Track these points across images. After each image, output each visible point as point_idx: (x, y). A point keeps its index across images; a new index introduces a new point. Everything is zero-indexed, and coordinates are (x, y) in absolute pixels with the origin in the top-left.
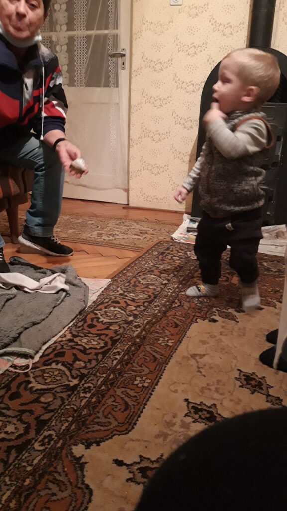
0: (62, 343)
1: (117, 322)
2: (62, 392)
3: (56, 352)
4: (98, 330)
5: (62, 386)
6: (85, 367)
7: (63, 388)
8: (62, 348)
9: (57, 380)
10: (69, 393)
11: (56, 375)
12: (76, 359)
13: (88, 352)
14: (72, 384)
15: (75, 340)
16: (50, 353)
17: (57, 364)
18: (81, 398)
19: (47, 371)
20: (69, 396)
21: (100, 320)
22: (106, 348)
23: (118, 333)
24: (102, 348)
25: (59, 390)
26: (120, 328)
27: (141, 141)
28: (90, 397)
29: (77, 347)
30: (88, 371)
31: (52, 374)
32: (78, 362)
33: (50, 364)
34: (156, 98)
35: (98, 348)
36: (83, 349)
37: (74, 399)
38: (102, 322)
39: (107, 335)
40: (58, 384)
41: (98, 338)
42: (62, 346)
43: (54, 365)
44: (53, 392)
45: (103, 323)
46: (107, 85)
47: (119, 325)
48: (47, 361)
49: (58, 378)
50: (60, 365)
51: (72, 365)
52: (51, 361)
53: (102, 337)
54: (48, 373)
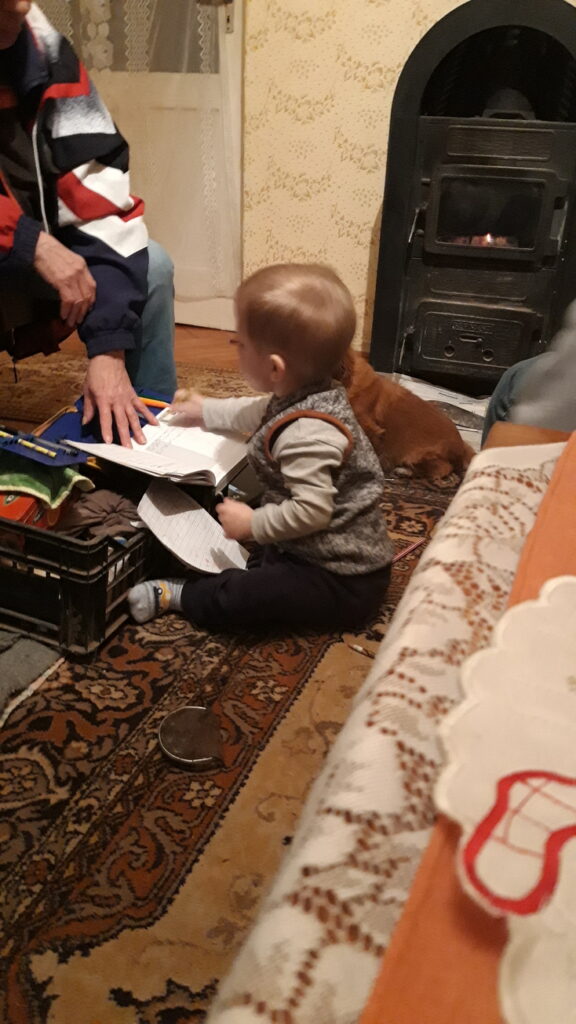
0: (48, 695)
1: (172, 642)
2: (30, 820)
3: (32, 718)
4: (129, 663)
5: (33, 804)
6: (88, 756)
7: (33, 808)
8: (48, 708)
9: (25, 790)
10: (45, 823)
11: (23, 777)
12: (74, 736)
13: (100, 716)
14: (54, 799)
15: (78, 687)
16: (20, 721)
17: (30, 749)
18: (68, 836)
19: (7, 766)
20: (43, 831)
21: (137, 637)
22: (140, 709)
23: (170, 669)
24: (130, 707)
25: (23, 814)
26: (176, 656)
27: (269, 197)
28: (88, 832)
29: (80, 706)
30: (93, 765)
31: (16, 772)
32: (74, 744)
33: (15, 750)
34: (300, 101)
35: (123, 706)
36: (89, 710)
37: (52, 839)
38: (141, 639)
39: (145, 674)
40: (24, 799)
41: (125, 682)
42: (48, 702)
43: (23, 752)
44: (13, 820)
45: (144, 642)
46: (194, 68)
47: (175, 650)
48: (9, 740)
49: (28, 784)
50: (36, 749)
51: (60, 751)
52: (19, 741)
53: (136, 679)
54: (9, 771)
